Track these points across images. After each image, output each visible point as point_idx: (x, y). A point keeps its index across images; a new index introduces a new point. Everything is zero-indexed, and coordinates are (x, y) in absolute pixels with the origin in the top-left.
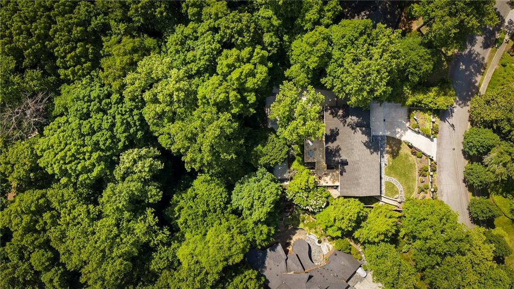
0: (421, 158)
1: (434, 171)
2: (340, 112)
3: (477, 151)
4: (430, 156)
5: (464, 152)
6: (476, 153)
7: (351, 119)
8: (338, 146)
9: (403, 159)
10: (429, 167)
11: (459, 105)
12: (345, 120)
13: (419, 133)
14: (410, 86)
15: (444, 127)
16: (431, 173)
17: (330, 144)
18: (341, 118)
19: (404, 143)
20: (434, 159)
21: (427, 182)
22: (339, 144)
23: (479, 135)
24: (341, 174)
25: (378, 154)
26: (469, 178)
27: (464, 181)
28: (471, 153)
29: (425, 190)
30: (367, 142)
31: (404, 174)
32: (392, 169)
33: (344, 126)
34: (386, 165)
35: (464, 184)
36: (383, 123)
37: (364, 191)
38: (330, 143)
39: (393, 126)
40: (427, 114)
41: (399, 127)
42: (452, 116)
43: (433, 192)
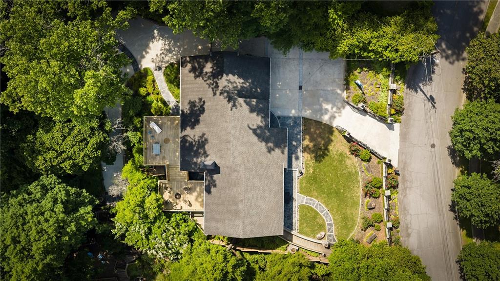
0: (369, 161)
1: (394, 187)
2: (208, 68)
3: (482, 149)
4: (385, 158)
5: (453, 152)
6: (479, 154)
7: (229, 81)
8: (204, 134)
9: (334, 164)
10: (384, 179)
11: (447, 58)
12: (217, 83)
13: (364, 112)
14: (344, 13)
15: (415, 101)
16: (388, 193)
17: (188, 131)
18: (209, 78)
19: (336, 133)
20: (395, 164)
21: (379, 208)
22: (205, 130)
23: (487, 117)
24: (208, 191)
25: (283, 153)
26: (463, 203)
27: (452, 208)
28: (468, 155)
29: (376, 224)
30: (259, 127)
31: (337, 193)
32: (313, 183)
33: (215, 94)
34: (302, 173)
35: (452, 215)
36: (297, 92)
37: (248, 228)
38: (188, 129)
39: (315, 98)
40: (381, 76)
41: (327, 101)
42: (431, 79)
43: (391, 229)
